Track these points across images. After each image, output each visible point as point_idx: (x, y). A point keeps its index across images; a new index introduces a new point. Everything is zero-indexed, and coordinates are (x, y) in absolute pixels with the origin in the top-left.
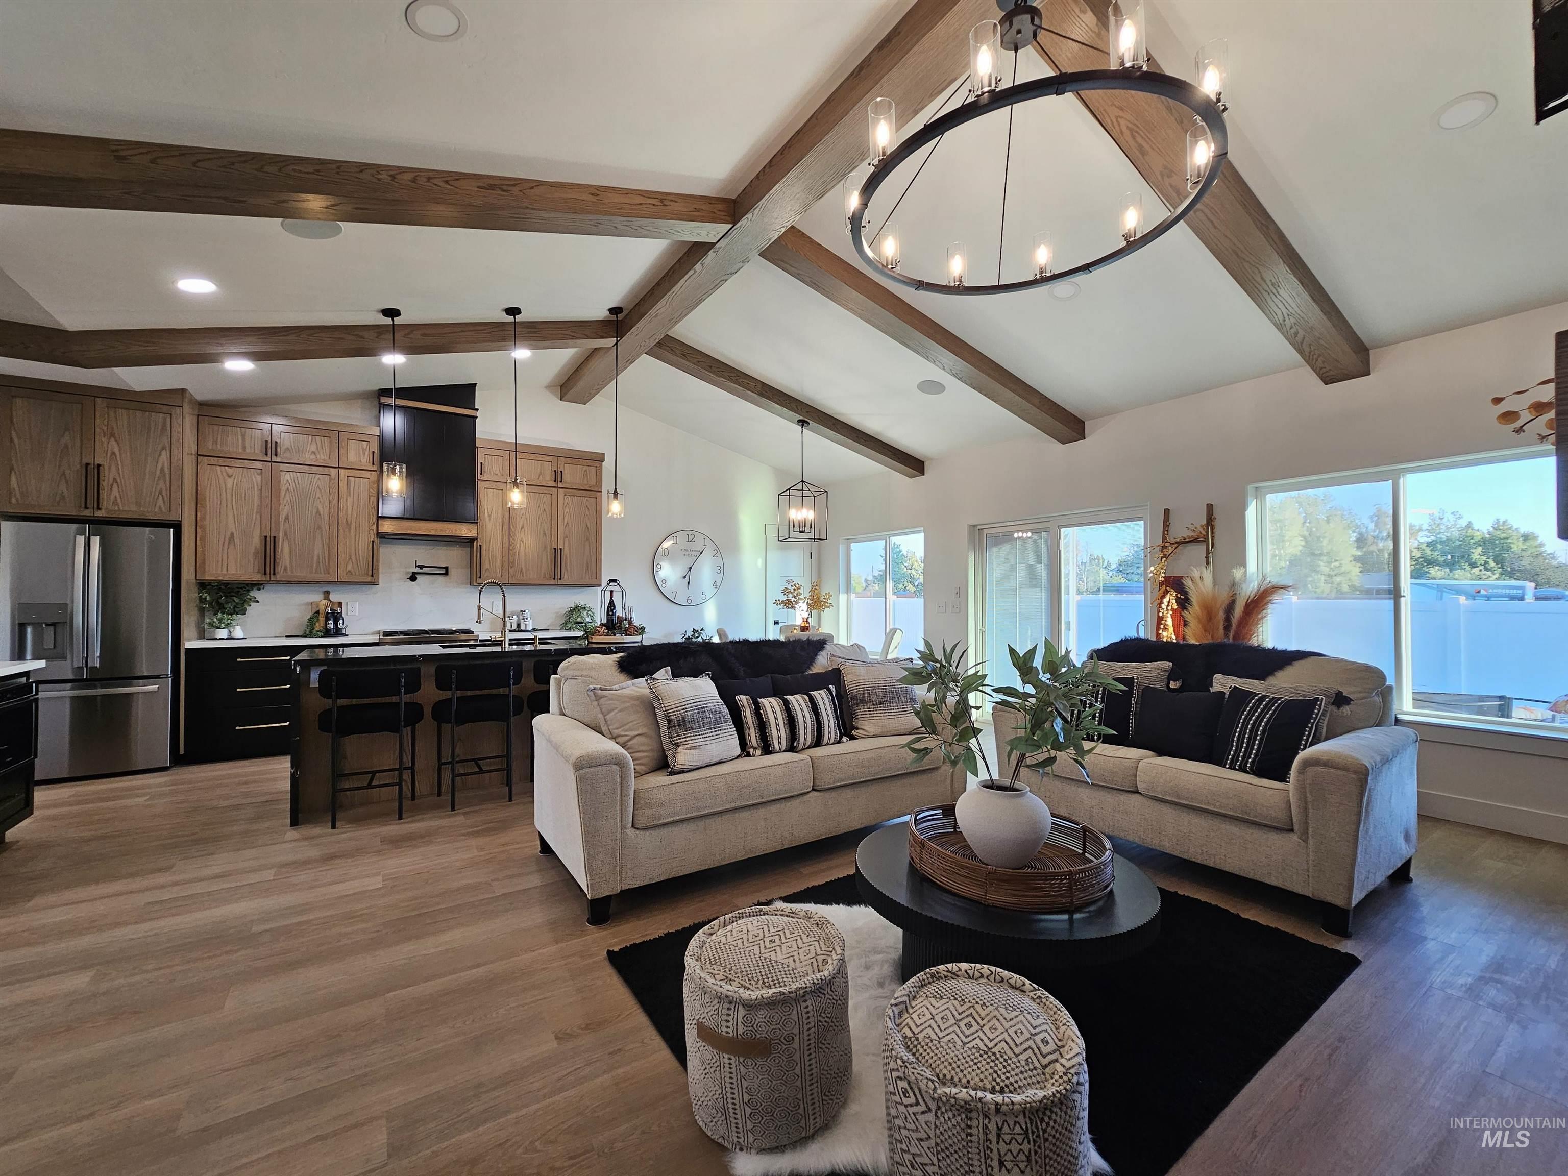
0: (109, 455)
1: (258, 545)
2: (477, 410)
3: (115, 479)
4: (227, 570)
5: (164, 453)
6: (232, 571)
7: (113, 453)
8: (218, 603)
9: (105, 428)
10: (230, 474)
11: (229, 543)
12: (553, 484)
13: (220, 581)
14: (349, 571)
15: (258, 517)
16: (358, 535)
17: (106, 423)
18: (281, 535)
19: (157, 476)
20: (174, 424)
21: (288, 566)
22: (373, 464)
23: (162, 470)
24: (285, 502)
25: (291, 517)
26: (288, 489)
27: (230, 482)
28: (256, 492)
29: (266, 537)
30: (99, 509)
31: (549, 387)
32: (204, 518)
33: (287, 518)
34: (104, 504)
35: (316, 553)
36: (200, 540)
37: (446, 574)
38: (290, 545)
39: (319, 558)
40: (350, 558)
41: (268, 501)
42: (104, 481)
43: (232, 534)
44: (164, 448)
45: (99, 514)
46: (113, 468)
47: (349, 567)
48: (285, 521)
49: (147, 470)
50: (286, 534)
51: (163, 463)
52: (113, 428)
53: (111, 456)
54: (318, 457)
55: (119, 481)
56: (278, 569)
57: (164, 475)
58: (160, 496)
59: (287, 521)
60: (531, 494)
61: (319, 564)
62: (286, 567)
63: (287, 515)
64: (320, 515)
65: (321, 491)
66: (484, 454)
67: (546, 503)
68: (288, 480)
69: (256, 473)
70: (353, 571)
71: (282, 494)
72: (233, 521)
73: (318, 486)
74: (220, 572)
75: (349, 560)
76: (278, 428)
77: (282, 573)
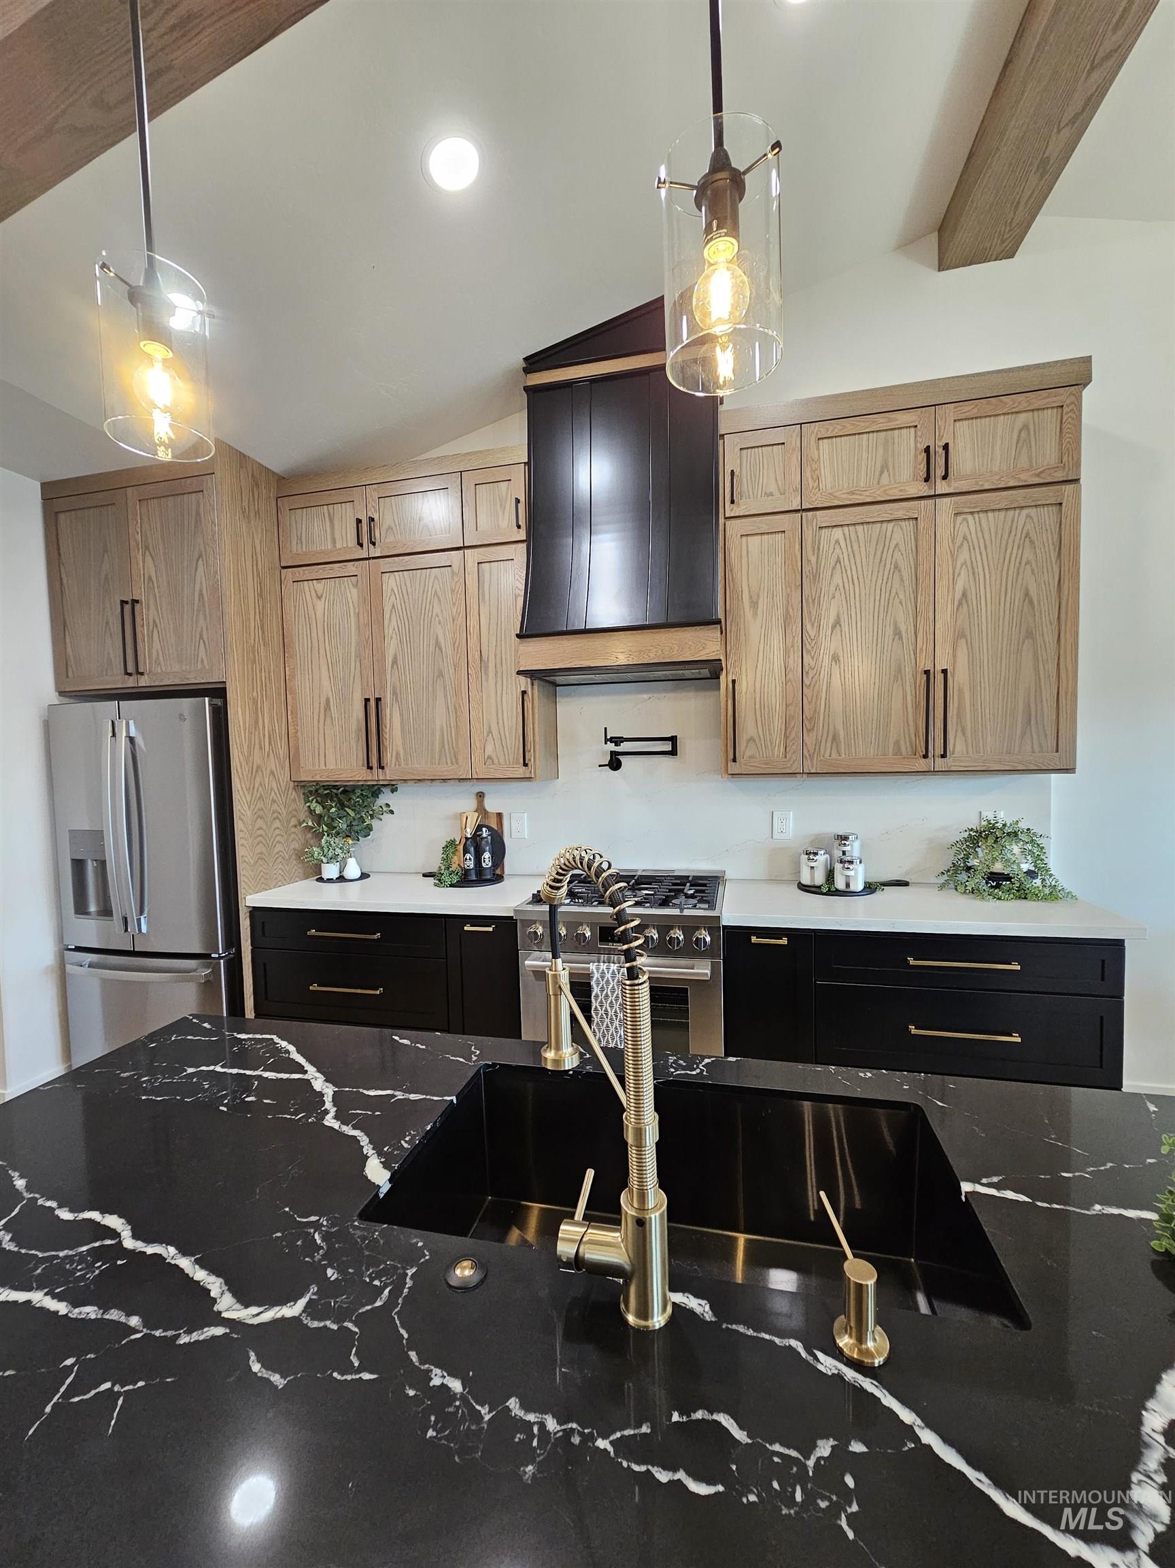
1: (358, 716)
3: (154, 622)
4: (326, 765)
5: (199, 563)
6: (333, 765)
9: (139, 537)
10: (319, 593)
11: (325, 715)
12: (922, 489)
13: (319, 782)
14: (490, 757)
15: (358, 663)
16: (499, 682)
17: (139, 529)
18: (386, 695)
20: (208, 509)
21: (401, 752)
22: (519, 527)
23: (201, 594)
24: (391, 632)
25: (400, 662)
26: (393, 607)
27: (320, 605)
28: (353, 620)
29: (367, 700)
30: (141, 674)
31: (907, 244)
32: (293, 676)
33: (395, 662)
34: (144, 666)
35: (438, 727)
36: (292, 714)
37: (673, 752)
38: (401, 715)
39: (442, 730)
40: (490, 732)
41: (369, 633)
43: (328, 701)
44: (199, 557)
46: (150, 603)
47: (489, 750)
48: (392, 667)
49: (184, 600)
50: (393, 692)
51: (200, 584)
52: (146, 536)
53: (147, 583)
55: (159, 625)
56: (388, 758)
57: (203, 604)
59: (395, 666)
60: (860, 528)
61: (443, 747)
62: (398, 754)
63: (395, 655)
64: (440, 649)
65: (439, 600)
66: (737, 449)
67: (902, 546)
68: (392, 590)
69: (350, 584)
70: (494, 757)
71: (387, 616)
72: (328, 678)
73: (436, 592)
74: (317, 767)
75: (488, 736)
76: (375, 490)
77: (393, 766)
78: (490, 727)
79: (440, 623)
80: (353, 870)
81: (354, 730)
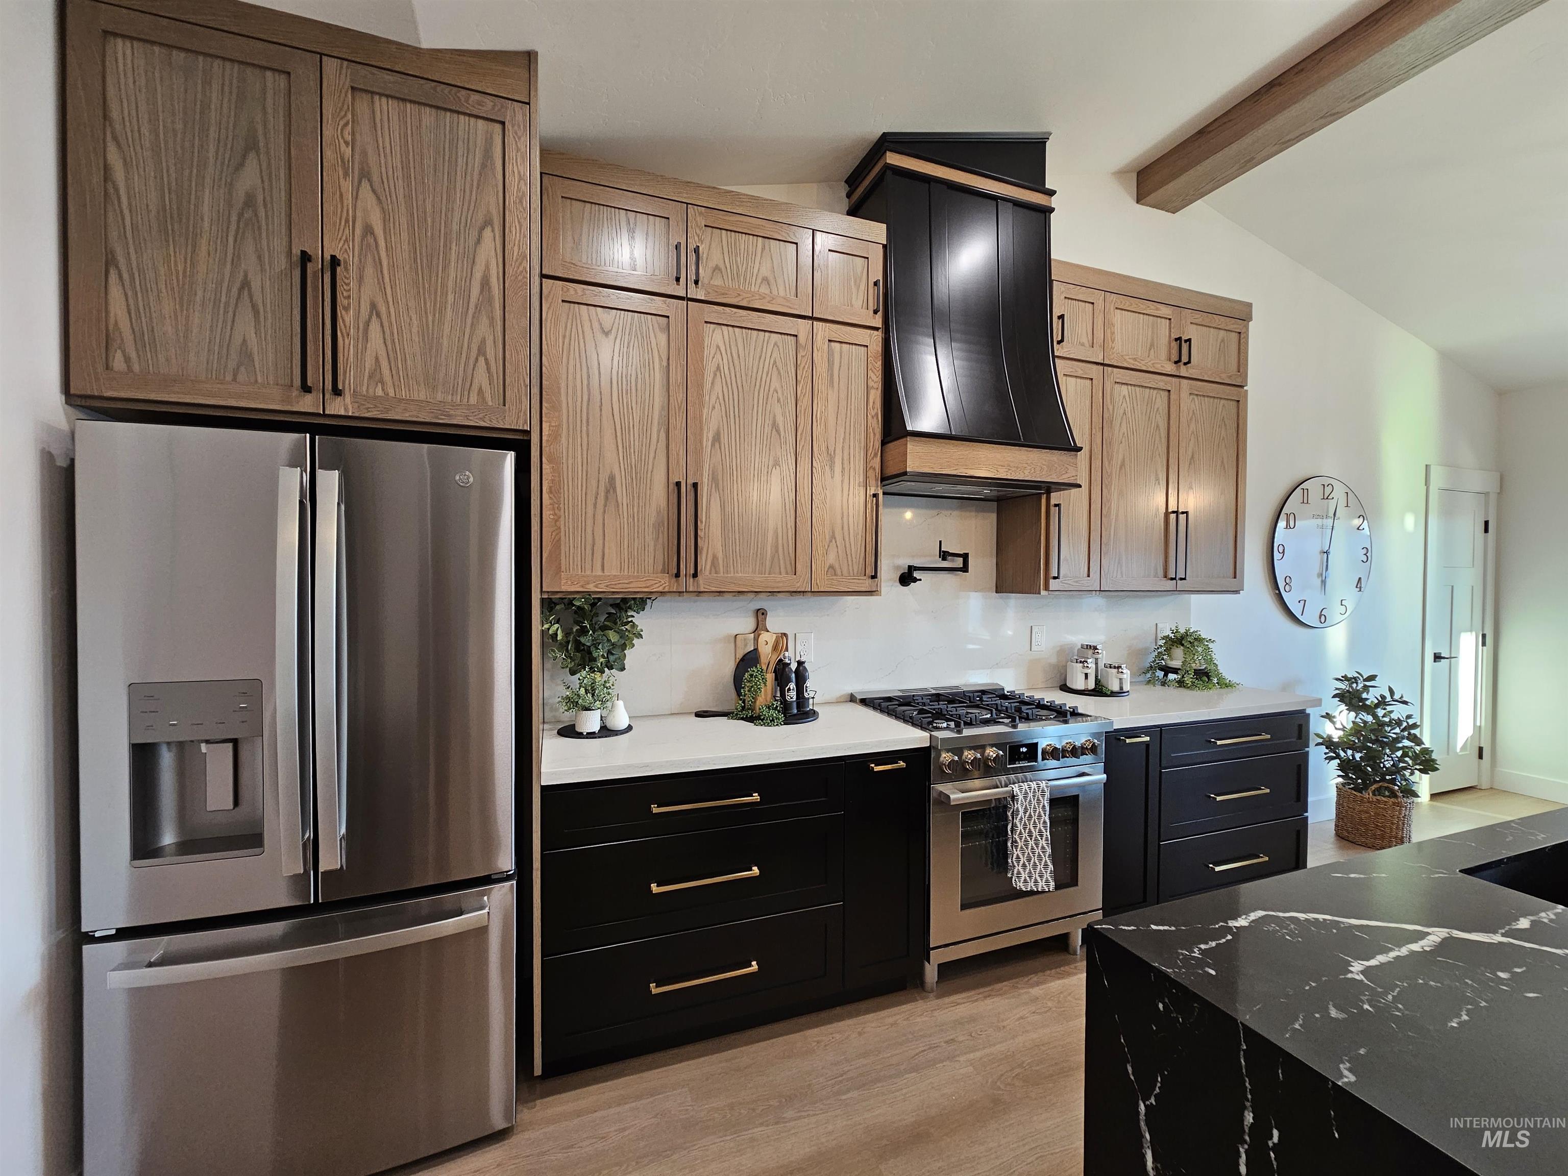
0: (358, 232)
1: (663, 504)
2: (1051, 193)
3: (373, 306)
4: (603, 569)
5: (488, 233)
6: (612, 570)
7: (368, 230)
8: (578, 646)
9: (348, 151)
10: (607, 326)
11: (607, 498)
13: (589, 593)
14: (831, 567)
15: (663, 435)
16: (846, 481)
17: (349, 138)
18: (705, 480)
19: (473, 300)
20: (511, 153)
21: (720, 555)
22: (876, 312)
23: (485, 283)
24: (713, 399)
25: (724, 439)
26: (718, 368)
27: (606, 344)
28: (658, 376)
29: (678, 484)
30: (337, 392)
32: (556, 436)
33: (717, 438)
34: (348, 380)
35: (771, 523)
36: (550, 492)
37: (965, 569)
38: (723, 507)
39: (776, 532)
40: (833, 537)
41: (681, 396)
42: (347, 309)
43: (612, 479)
44: (488, 222)
45: (338, 407)
46: (369, 271)
47: (832, 558)
48: (713, 445)
49: (451, 284)
50: (714, 479)
51: (487, 267)
52: (364, 153)
53: (364, 237)
54: (775, 292)
55: (383, 310)
56: (704, 562)
57: (490, 300)
58: (481, 360)
59: (717, 445)
60: (1137, 389)
61: (777, 551)
62: (715, 558)
63: (719, 428)
64: (778, 432)
65: (779, 373)
66: (1063, 297)
67: (1160, 410)
68: (718, 347)
69: (656, 326)
70: (837, 566)
71: (708, 379)
72: (614, 446)
73: (775, 362)
74: (588, 572)
75: (831, 541)
76: (701, 214)
77: (707, 573)
78: (833, 532)
79: (779, 401)
80: (620, 719)
81: (651, 523)
